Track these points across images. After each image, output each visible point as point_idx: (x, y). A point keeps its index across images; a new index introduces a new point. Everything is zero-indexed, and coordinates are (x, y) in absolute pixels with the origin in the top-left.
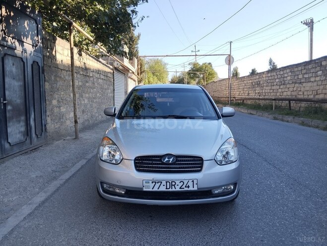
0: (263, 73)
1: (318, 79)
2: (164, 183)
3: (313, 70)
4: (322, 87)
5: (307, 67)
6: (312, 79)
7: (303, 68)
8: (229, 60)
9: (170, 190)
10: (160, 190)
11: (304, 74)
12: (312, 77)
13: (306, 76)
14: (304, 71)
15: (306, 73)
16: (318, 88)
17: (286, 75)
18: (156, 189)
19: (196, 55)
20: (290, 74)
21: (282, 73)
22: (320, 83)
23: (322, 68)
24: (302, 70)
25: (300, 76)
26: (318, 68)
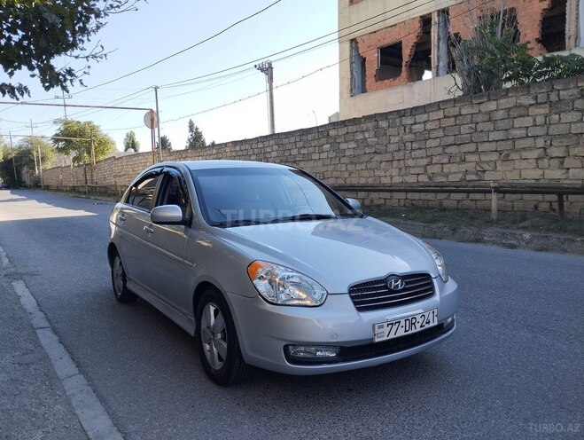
0: (226, 144)
1: (324, 155)
2: (403, 323)
3: (316, 143)
4: (331, 168)
5: (304, 138)
6: (315, 156)
7: (298, 139)
8: (152, 120)
9: (410, 332)
10: (398, 335)
11: (301, 148)
12: (315, 152)
13: (304, 151)
14: (300, 144)
15: (304, 147)
16: (325, 169)
17: (268, 150)
18: (392, 336)
19: (65, 106)
20: (276, 147)
21: (261, 145)
22: (327, 162)
23: (330, 141)
24: (296, 142)
25: (294, 152)
26: (324, 140)
